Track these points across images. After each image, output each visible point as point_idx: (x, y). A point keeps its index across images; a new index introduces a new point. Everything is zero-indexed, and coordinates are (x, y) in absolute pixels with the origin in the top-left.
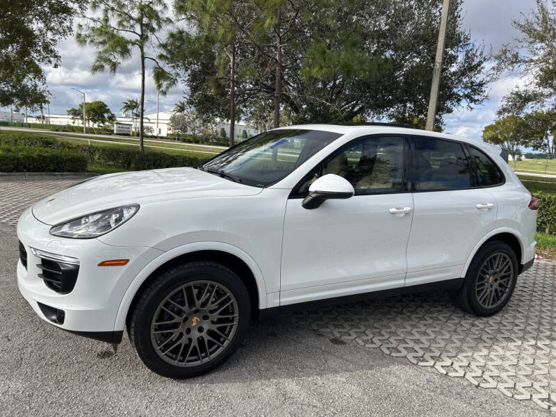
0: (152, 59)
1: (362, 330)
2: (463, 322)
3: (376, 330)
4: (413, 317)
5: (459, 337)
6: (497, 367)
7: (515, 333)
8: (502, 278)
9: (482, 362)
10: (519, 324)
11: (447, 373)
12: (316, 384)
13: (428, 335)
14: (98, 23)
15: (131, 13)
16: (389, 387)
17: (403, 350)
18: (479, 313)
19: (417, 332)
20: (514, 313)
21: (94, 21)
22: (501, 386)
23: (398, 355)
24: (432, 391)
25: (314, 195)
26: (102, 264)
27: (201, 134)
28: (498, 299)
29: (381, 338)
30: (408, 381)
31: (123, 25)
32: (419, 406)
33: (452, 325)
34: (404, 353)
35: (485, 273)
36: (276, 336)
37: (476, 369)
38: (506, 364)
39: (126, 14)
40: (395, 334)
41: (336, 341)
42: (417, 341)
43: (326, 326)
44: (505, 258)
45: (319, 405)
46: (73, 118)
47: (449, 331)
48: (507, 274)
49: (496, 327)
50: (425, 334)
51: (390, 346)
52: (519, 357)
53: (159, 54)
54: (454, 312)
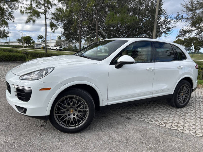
0: (49, 19)
1: (137, 114)
2: (173, 110)
3: (142, 114)
4: (155, 109)
5: (172, 115)
6: (188, 125)
7: (192, 113)
8: (186, 94)
9: (182, 124)
10: (193, 110)
11: (171, 128)
12: (123, 134)
13: (161, 115)
14: (28, 6)
15: (40, 2)
16: (151, 134)
17: (153, 121)
18: (178, 107)
19: (157, 114)
20: (190, 107)
21: (27, 5)
22: (191, 132)
23: (152, 122)
24: (166, 135)
25: (119, 63)
26: (41, 90)
27: (67, 47)
28: (185, 101)
29: (144, 117)
30: (157, 132)
31: (38, 7)
32: (163, 140)
33: (169, 111)
34: (154, 122)
35: (180, 92)
36: (106, 117)
37: (180, 126)
38: (191, 124)
39: (39, 2)
40: (149, 115)
41: (128, 118)
42: (158, 118)
43: (124, 113)
44: (187, 86)
45: (126, 141)
46: (19, 43)
47: (169, 114)
48: (188, 92)
49: (185, 112)
50: (160, 115)
51: (148, 119)
52: (195, 122)
53: (52, 17)
54: (169, 107)
